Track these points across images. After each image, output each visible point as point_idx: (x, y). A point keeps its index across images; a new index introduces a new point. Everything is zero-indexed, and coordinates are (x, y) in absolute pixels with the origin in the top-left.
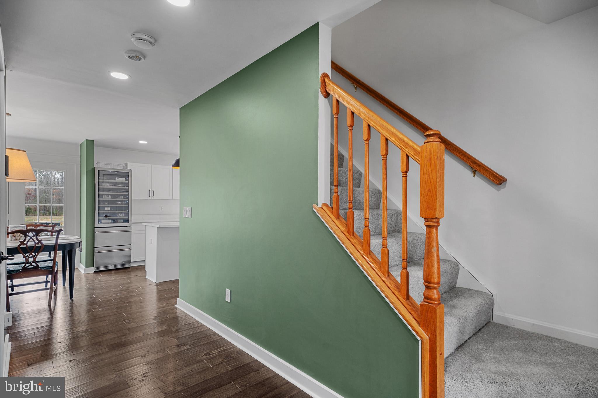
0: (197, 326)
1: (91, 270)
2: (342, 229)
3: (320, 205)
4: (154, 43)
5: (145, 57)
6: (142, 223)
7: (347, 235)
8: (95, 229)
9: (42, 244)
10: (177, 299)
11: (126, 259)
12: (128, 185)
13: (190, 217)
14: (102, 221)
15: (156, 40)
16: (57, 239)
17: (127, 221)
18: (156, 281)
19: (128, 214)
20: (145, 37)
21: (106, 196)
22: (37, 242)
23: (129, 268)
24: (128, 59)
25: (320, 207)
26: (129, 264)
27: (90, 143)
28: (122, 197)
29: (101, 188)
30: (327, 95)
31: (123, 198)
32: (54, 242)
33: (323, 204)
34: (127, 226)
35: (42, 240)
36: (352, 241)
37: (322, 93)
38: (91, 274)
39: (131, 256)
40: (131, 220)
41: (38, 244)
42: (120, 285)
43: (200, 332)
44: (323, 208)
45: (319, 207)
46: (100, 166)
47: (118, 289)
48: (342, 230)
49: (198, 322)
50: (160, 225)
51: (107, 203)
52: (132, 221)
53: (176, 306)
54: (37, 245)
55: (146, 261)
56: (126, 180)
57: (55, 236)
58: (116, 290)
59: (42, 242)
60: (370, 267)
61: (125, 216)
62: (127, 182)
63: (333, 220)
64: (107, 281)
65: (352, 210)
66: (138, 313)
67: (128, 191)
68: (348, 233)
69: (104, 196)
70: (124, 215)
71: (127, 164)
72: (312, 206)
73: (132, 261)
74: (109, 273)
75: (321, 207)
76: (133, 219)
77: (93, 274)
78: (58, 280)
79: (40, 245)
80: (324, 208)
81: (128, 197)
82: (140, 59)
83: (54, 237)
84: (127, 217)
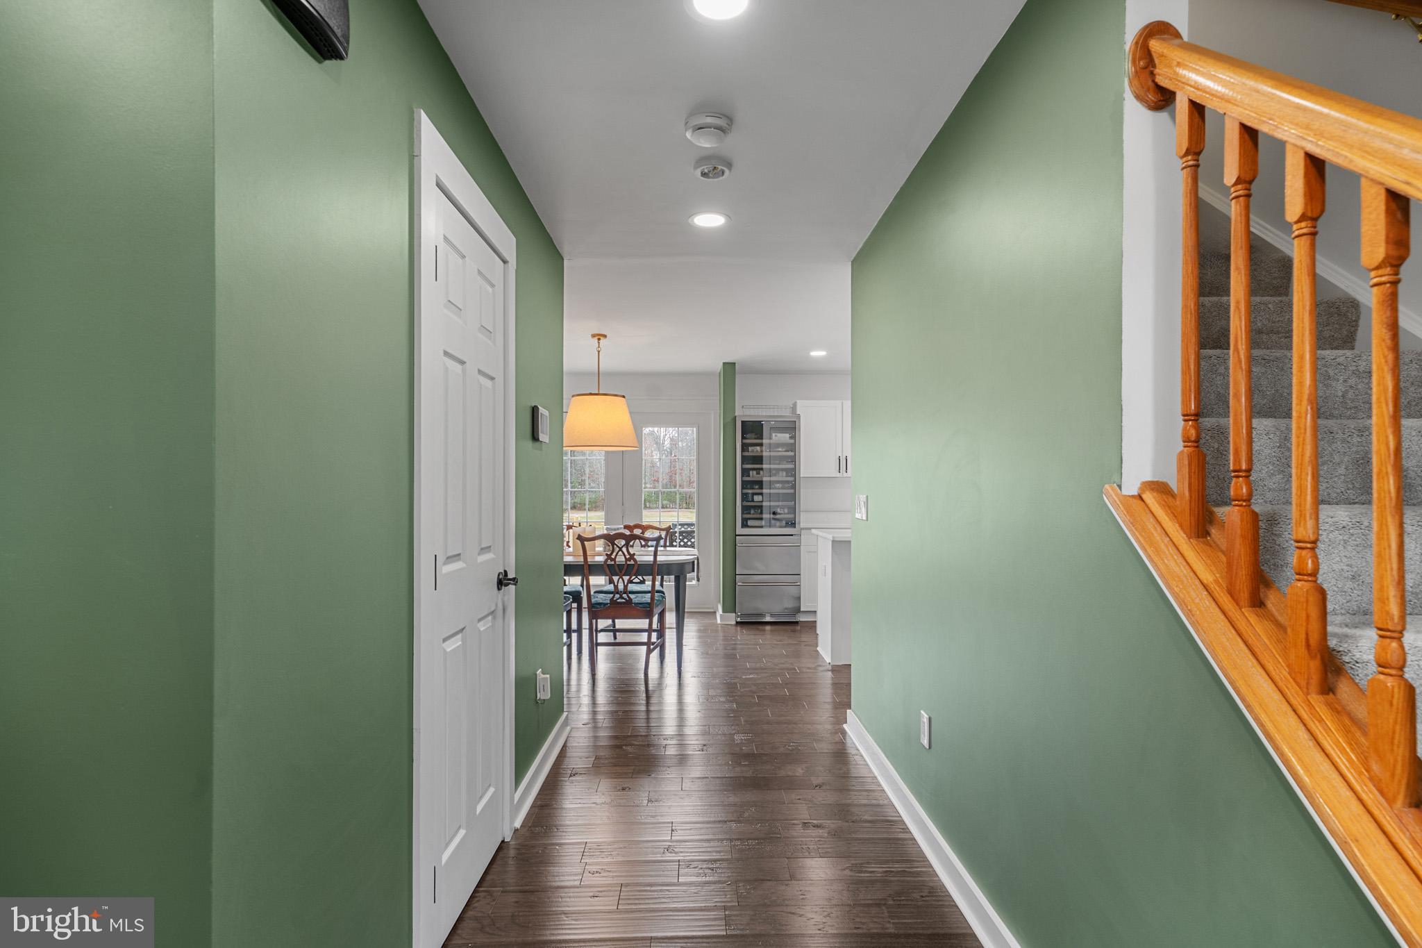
0: (868, 787)
1: (732, 619)
2: (1208, 577)
3: (1131, 487)
4: (727, 126)
5: (729, 165)
6: (810, 529)
7: (1225, 600)
8: (737, 537)
9: (635, 560)
10: (848, 711)
11: (790, 604)
12: (793, 447)
13: (864, 518)
14: (750, 523)
15: (730, 120)
16: (655, 555)
17: (792, 524)
18: (830, 661)
19: (793, 510)
20: (709, 120)
21: (755, 472)
22: (628, 557)
23: (797, 623)
24: (702, 178)
25: (1133, 496)
26: (797, 616)
27: (730, 368)
28: (784, 473)
29: (766, 456)
30: (1162, 99)
31: (786, 476)
32: (651, 558)
33: (1146, 482)
34: (792, 535)
35: (634, 554)
36: (1242, 625)
37: (1138, 97)
38: (729, 627)
39: (799, 598)
40: (799, 523)
41: (630, 561)
42: (764, 657)
43: (865, 805)
44: (1144, 496)
45: (1125, 496)
46: (748, 412)
47: (758, 665)
48: (1205, 582)
49: (875, 777)
50: (835, 535)
51: (757, 487)
52: (802, 525)
53: (845, 726)
54: (628, 563)
55: (818, 613)
56: (791, 438)
57: (653, 549)
58: (753, 665)
59: (635, 557)
60: (1311, 744)
61: (788, 514)
62: (792, 441)
63: (1174, 540)
64: (747, 644)
65: (1249, 506)
66: (768, 723)
67: (793, 460)
68: (1231, 593)
69: (751, 472)
70: (786, 511)
71: (796, 403)
72: (1102, 492)
73: (802, 610)
74: (758, 629)
75: (1136, 494)
76: (803, 520)
77: (734, 627)
78: (667, 630)
79: (632, 562)
80: (1148, 497)
81: (793, 472)
82: (723, 173)
83: (651, 551)
84: (792, 516)
